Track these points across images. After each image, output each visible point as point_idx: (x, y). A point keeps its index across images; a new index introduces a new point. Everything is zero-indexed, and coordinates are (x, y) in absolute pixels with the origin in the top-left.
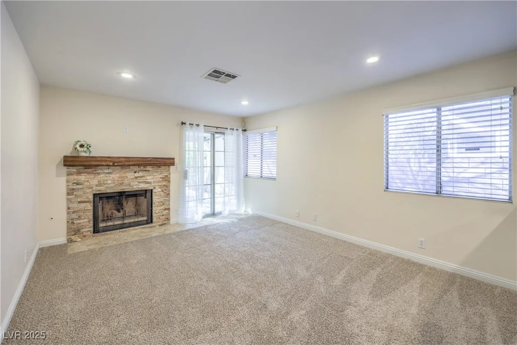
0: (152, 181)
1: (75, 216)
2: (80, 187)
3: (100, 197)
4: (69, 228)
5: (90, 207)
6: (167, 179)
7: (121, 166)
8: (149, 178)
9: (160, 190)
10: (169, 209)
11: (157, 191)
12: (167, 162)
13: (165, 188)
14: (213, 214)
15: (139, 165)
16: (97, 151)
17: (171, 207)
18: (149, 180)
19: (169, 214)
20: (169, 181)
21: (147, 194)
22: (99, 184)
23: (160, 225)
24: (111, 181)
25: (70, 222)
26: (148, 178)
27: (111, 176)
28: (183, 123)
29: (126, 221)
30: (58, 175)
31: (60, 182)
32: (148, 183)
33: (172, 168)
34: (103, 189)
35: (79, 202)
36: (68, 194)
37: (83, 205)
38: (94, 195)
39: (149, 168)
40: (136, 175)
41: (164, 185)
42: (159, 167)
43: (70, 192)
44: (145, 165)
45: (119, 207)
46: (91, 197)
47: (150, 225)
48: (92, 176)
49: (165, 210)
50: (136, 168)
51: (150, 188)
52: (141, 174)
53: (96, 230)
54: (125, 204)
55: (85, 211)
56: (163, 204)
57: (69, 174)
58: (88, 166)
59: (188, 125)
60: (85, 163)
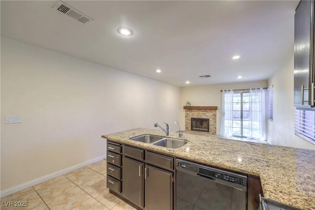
0: (209, 115)
1: (187, 124)
2: (188, 115)
3: (193, 119)
4: (186, 127)
6: (215, 115)
7: (200, 109)
8: (208, 114)
9: (212, 119)
10: (216, 128)
11: (211, 119)
12: (215, 108)
13: (214, 119)
14: (242, 137)
16: (192, 105)
17: (217, 127)
18: (207, 115)
19: (216, 130)
20: (216, 116)
21: (207, 120)
22: (192, 115)
23: (212, 134)
24: (196, 114)
25: (186, 125)
26: (207, 114)
27: (196, 113)
28: (222, 91)
29: (201, 129)
30: (184, 112)
32: (207, 116)
33: (217, 111)
34: (193, 117)
35: (188, 120)
36: (185, 117)
38: (191, 118)
39: (207, 111)
40: (203, 113)
41: (214, 118)
42: (212, 110)
44: (206, 109)
46: (190, 119)
47: (208, 133)
48: (191, 112)
49: (214, 128)
50: (203, 110)
51: (209, 118)
52: (204, 112)
53: (192, 129)
54: (203, 123)
55: (189, 123)
56: (213, 126)
57: (186, 111)
58: (190, 109)
59: (224, 91)
60: (188, 108)
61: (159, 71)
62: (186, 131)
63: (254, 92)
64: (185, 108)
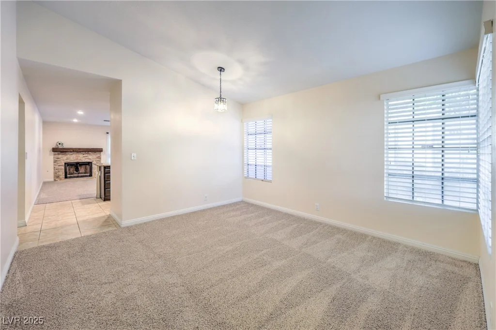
0: (92, 158)
1: (57, 171)
2: (59, 160)
3: (67, 165)
4: (54, 175)
5: (63, 168)
7: (79, 151)
8: (90, 157)
11: (94, 162)
12: (100, 150)
13: (98, 162)
15: (85, 152)
16: (66, 145)
20: (100, 159)
21: (89, 164)
22: (67, 159)
24: (73, 158)
25: (55, 173)
27: (72, 156)
28: (107, 133)
29: (79, 175)
30: (50, 155)
31: (51, 157)
32: (90, 159)
33: (102, 153)
34: (68, 161)
36: (54, 162)
37: (60, 167)
38: (65, 163)
39: (90, 153)
40: (84, 155)
41: (98, 160)
42: (95, 152)
43: (55, 162)
44: (88, 152)
45: (77, 170)
46: (64, 164)
47: (91, 177)
48: (64, 156)
50: (84, 153)
51: (91, 161)
52: (86, 155)
53: (66, 177)
54: (79, 168)
55: (61, 169)
57: (55, 155)
58: (61, 152)
60: (58, 150)
62: (55, 180)
64: (55, 150)
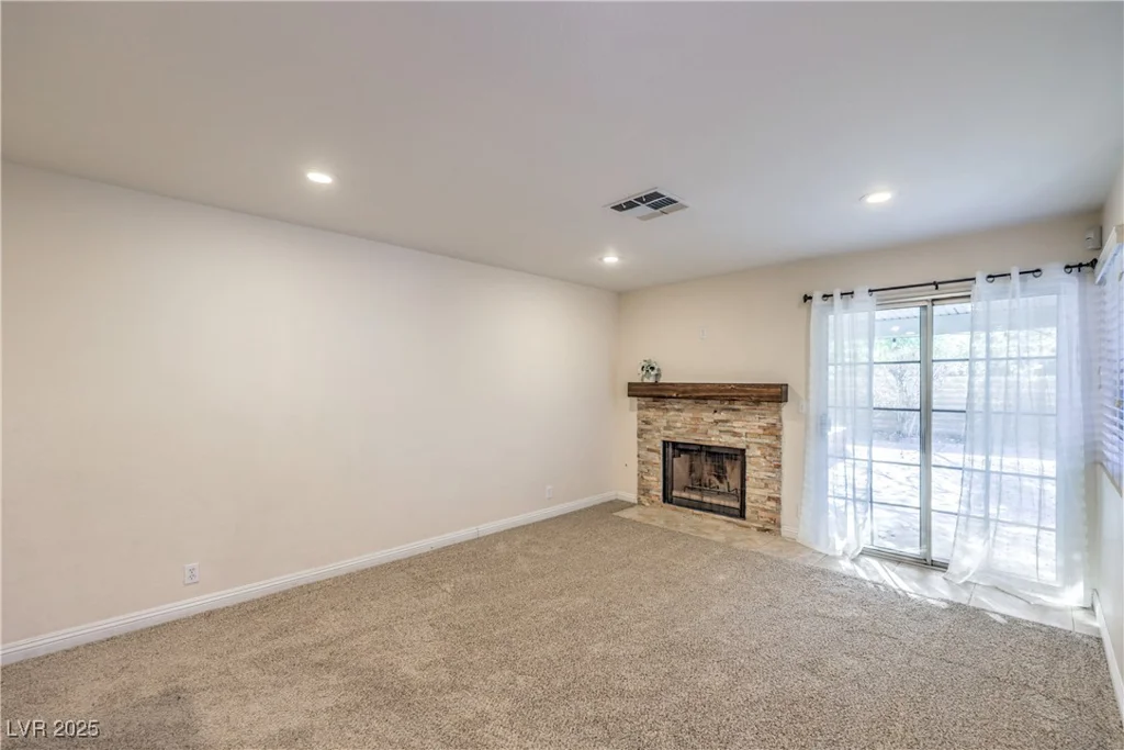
0: (743, 431)
1: (644, 468)
2: (648, 427)
3: (673, 448)
4: (639, 484)
5: (658, 459)
6: (774, 431)
7: (698, 398)
8: (738, 425)
9: (758, 453)
10: (778, 500)
11: (753, 453)
12: (776, 395)
13: (769, 451)
14: (927, 564)
15: (723, 399)
17: (785, 495)
18: (737, 429)
19: (778, 511)
20: (778, 438)
21: (738, 455)
22: (668, 428)
23: (759, 529)
24: (683, 423)
25: (641, 476)
26: (735, 424)
27: (684, 414)
28: (807, 298)
29: (707, 499)
30: (631, 410)
31: (628, 414)
32: (735, 434)
33: (786, 407)
34: (673, 436)
35: (649, 450)
36: (639, 436)
37: (652, 455)
39: (737, 405)
40: (717, 416)
41: (769, 446)
42: (758, 402)
43: (641, 433)
44: (732, 400)
46: (660, 445)
47: (740, 521)
48: (661, 413)
49: (769, 499)
50: (716, 404)
51: (741, 446)
52: (723, 416)
53: (668, 499)
55: (653, 464)
56: (766, 486)
57: (640, 408)
58: (658, 398)
59: (817, 300)
60: (652, 393)
61: (319, 178)
62: (640, 503)
63: (1001, 294)
64: (634, 390)
